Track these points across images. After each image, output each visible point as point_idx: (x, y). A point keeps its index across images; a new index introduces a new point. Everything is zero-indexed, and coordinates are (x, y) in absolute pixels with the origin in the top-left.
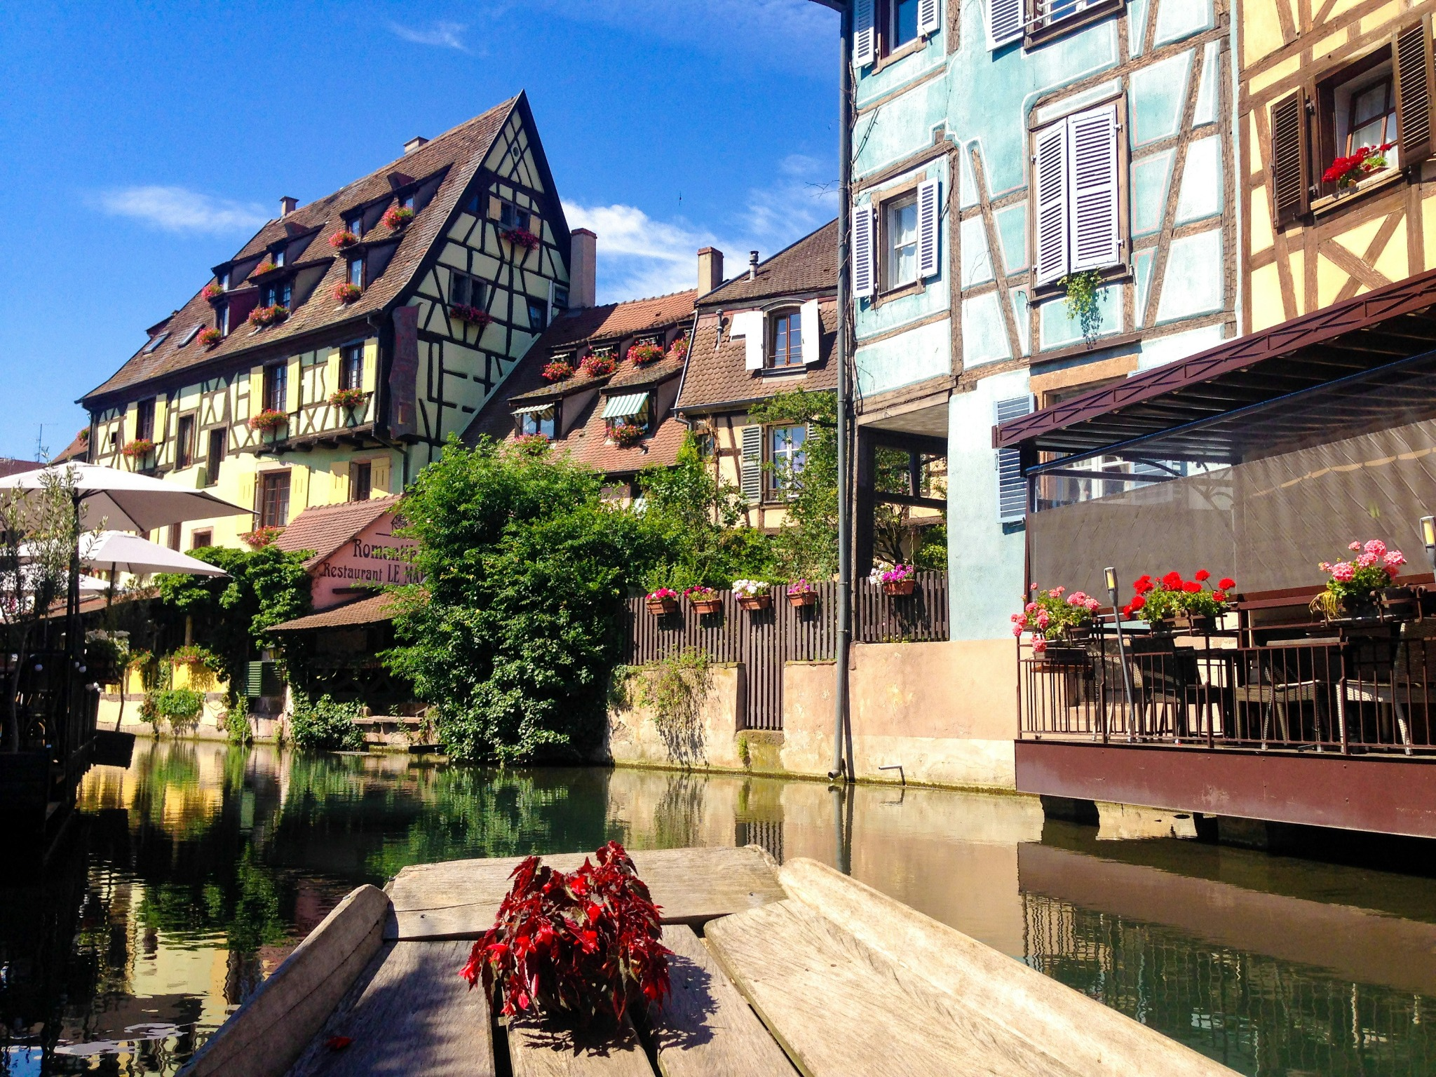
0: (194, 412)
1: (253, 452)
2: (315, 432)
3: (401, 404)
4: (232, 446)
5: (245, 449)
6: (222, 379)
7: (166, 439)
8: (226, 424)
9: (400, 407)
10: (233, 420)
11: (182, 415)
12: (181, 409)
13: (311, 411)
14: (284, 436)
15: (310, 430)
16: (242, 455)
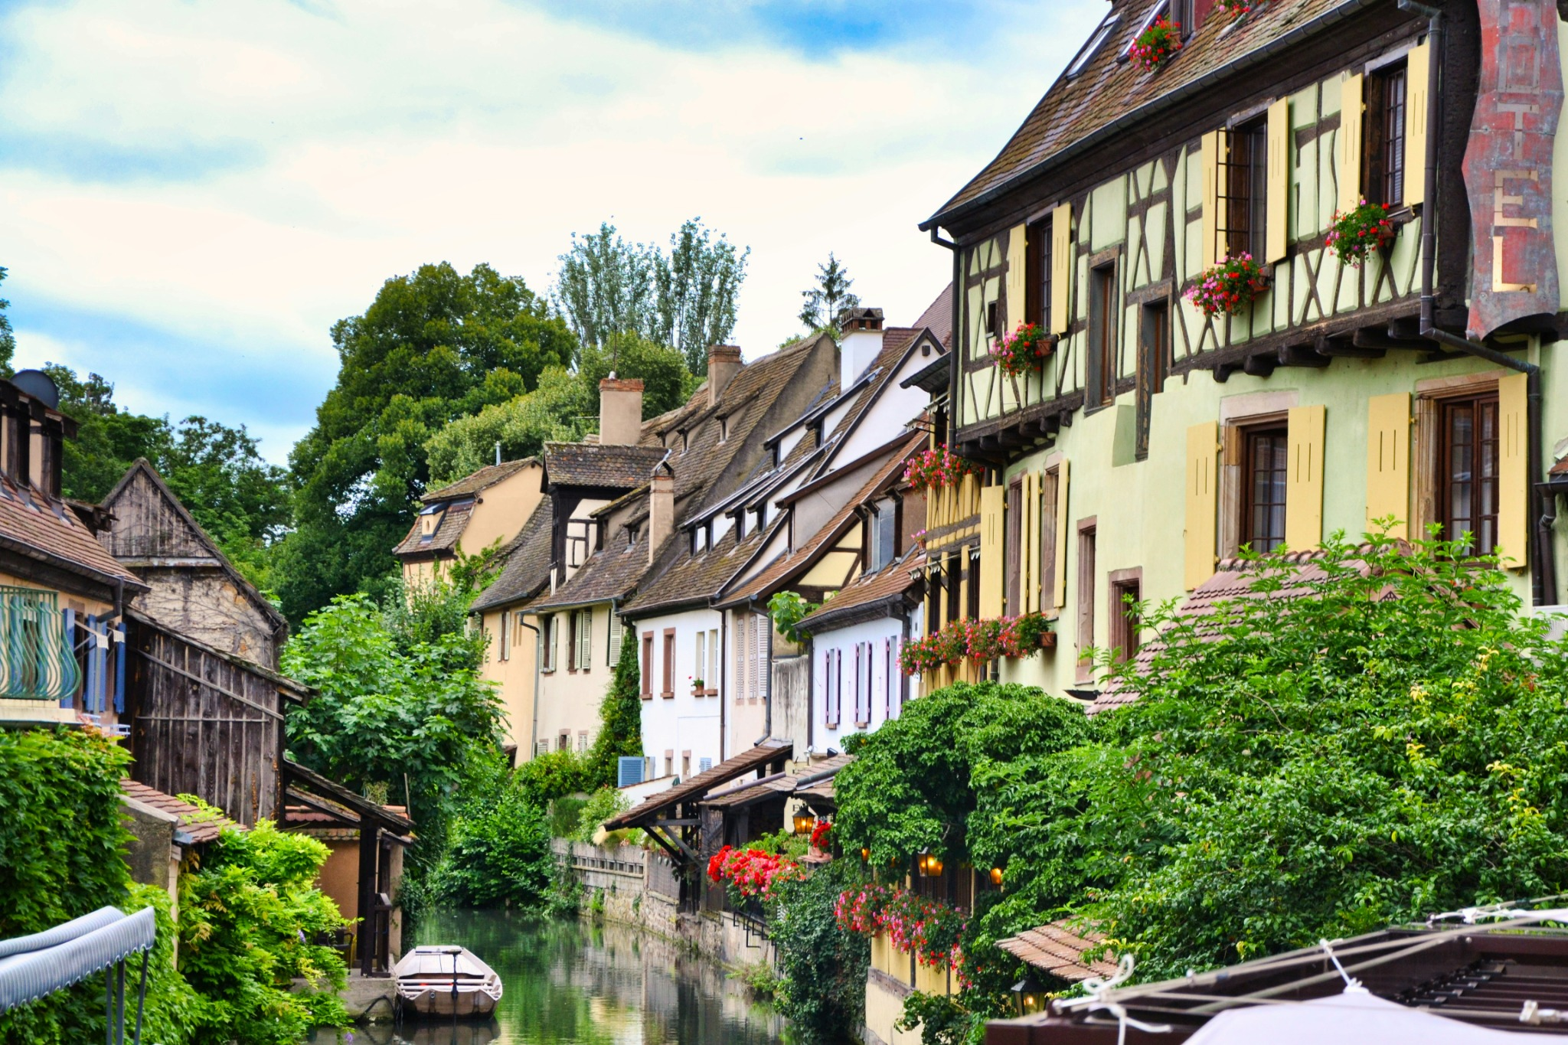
0: (1114, 255)
1: (1213, 368)
2: (1322, 318)
3: (1500, 231)
4: (1179, 352)
5: (1200, 360)
6: (1159, 163)
7: (1072, 328)
8: (1166, 291)
9: (1498, 242)
10: (1180, 280)
11: (1096, 261)
12: (1095, 247)
13: (1314, 255)
14: (1268, 328)
15: (1313, 314)
16: (1194, 374)
